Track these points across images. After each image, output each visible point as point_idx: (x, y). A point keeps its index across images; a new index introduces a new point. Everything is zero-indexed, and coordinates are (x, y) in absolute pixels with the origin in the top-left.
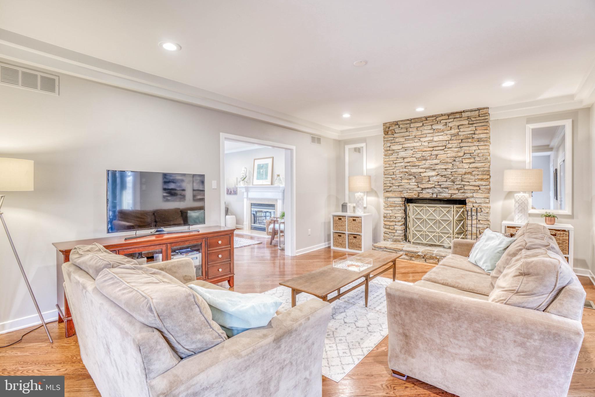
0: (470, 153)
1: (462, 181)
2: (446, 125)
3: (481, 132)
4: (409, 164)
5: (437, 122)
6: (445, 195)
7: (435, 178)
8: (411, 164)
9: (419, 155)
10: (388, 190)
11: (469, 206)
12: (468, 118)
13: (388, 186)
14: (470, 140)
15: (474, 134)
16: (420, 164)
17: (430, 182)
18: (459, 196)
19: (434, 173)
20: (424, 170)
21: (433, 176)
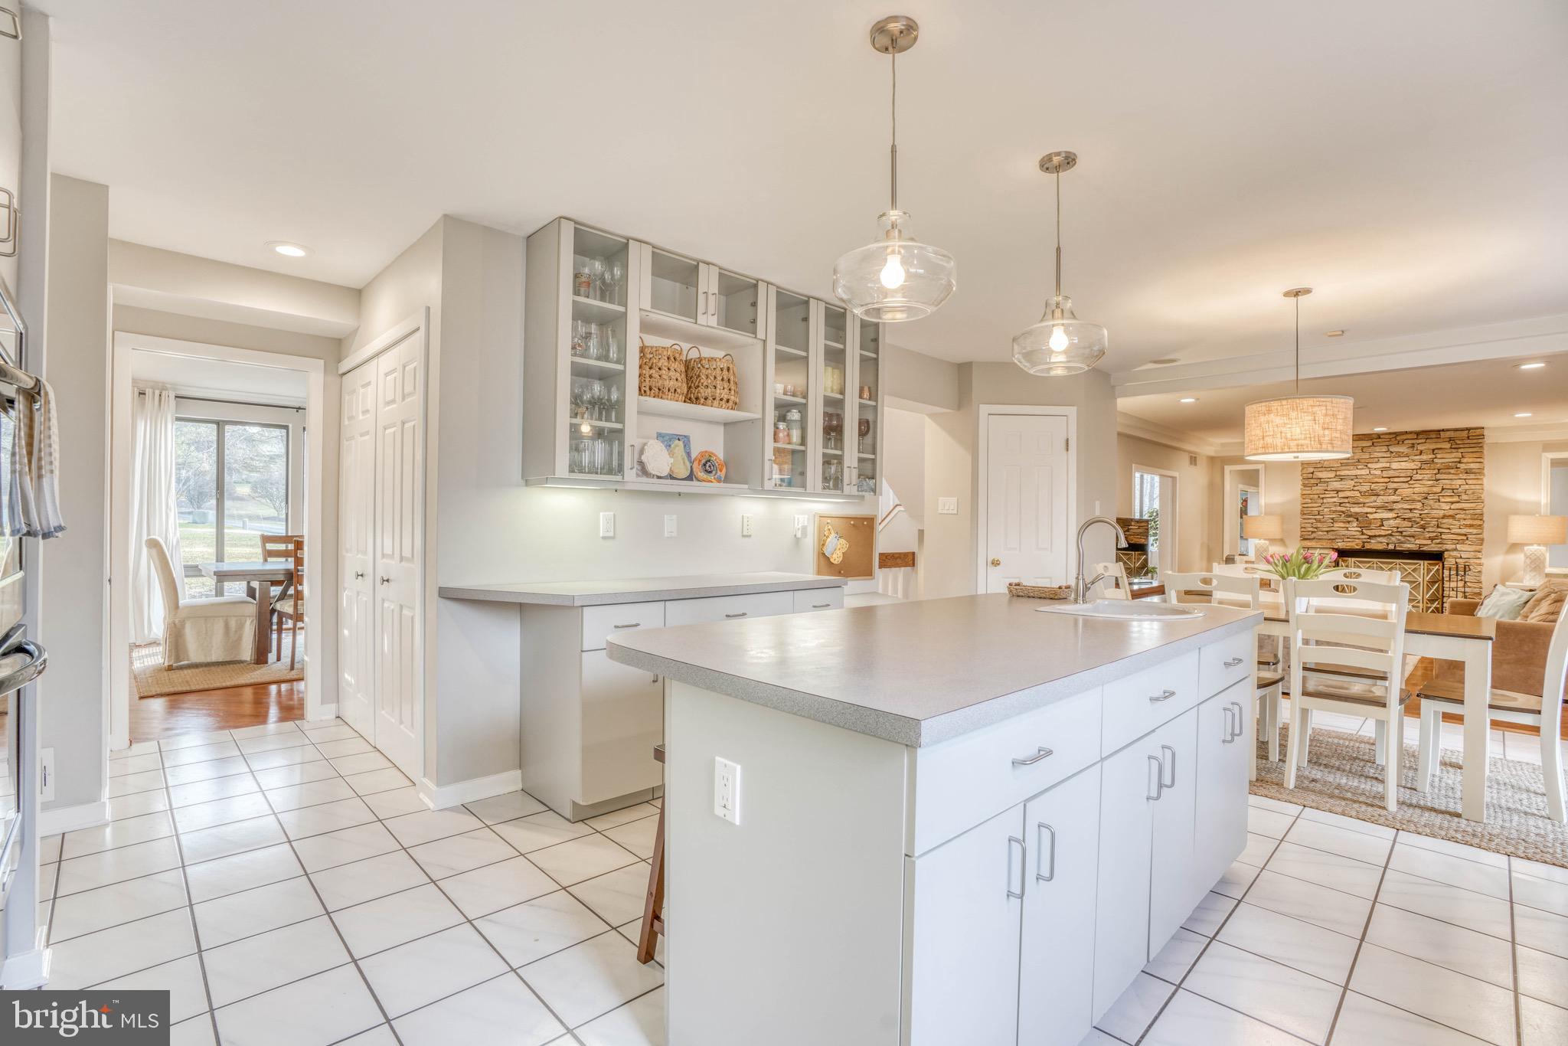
0: (1453, 489)
1: (1438, 527)
2: (1413, 447)
3: (1470, 460)
4: (1346, 501)
5: (1397, 442)
6: (1409, 546)
7: (1392, 522)
8: (1350, 500)
9: (1365, 488)
10: (1309, 537)
11: (1449, 562)
12: (1450, 440)
13: (1309, 531)
14: (1452, 471)
15: (1460, 462)
16: (1367, 501)
17: (1382, 528)
18: (1433, 547)
19: (1391, 515)
20: (1374, 510)
21: (1388, 519)
